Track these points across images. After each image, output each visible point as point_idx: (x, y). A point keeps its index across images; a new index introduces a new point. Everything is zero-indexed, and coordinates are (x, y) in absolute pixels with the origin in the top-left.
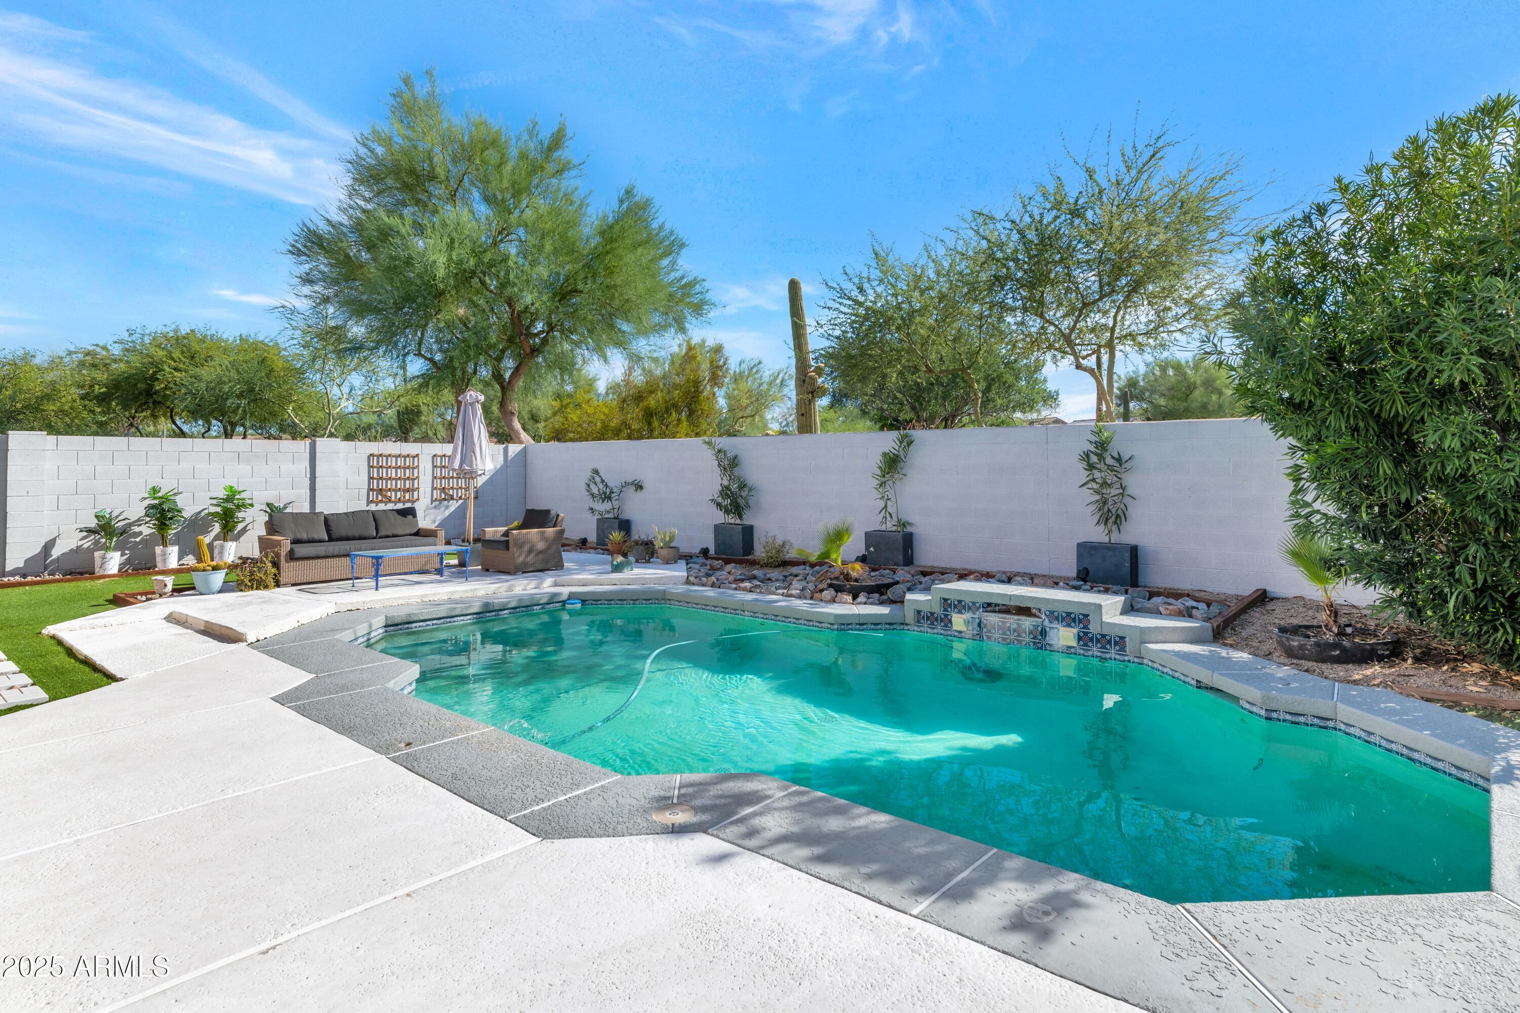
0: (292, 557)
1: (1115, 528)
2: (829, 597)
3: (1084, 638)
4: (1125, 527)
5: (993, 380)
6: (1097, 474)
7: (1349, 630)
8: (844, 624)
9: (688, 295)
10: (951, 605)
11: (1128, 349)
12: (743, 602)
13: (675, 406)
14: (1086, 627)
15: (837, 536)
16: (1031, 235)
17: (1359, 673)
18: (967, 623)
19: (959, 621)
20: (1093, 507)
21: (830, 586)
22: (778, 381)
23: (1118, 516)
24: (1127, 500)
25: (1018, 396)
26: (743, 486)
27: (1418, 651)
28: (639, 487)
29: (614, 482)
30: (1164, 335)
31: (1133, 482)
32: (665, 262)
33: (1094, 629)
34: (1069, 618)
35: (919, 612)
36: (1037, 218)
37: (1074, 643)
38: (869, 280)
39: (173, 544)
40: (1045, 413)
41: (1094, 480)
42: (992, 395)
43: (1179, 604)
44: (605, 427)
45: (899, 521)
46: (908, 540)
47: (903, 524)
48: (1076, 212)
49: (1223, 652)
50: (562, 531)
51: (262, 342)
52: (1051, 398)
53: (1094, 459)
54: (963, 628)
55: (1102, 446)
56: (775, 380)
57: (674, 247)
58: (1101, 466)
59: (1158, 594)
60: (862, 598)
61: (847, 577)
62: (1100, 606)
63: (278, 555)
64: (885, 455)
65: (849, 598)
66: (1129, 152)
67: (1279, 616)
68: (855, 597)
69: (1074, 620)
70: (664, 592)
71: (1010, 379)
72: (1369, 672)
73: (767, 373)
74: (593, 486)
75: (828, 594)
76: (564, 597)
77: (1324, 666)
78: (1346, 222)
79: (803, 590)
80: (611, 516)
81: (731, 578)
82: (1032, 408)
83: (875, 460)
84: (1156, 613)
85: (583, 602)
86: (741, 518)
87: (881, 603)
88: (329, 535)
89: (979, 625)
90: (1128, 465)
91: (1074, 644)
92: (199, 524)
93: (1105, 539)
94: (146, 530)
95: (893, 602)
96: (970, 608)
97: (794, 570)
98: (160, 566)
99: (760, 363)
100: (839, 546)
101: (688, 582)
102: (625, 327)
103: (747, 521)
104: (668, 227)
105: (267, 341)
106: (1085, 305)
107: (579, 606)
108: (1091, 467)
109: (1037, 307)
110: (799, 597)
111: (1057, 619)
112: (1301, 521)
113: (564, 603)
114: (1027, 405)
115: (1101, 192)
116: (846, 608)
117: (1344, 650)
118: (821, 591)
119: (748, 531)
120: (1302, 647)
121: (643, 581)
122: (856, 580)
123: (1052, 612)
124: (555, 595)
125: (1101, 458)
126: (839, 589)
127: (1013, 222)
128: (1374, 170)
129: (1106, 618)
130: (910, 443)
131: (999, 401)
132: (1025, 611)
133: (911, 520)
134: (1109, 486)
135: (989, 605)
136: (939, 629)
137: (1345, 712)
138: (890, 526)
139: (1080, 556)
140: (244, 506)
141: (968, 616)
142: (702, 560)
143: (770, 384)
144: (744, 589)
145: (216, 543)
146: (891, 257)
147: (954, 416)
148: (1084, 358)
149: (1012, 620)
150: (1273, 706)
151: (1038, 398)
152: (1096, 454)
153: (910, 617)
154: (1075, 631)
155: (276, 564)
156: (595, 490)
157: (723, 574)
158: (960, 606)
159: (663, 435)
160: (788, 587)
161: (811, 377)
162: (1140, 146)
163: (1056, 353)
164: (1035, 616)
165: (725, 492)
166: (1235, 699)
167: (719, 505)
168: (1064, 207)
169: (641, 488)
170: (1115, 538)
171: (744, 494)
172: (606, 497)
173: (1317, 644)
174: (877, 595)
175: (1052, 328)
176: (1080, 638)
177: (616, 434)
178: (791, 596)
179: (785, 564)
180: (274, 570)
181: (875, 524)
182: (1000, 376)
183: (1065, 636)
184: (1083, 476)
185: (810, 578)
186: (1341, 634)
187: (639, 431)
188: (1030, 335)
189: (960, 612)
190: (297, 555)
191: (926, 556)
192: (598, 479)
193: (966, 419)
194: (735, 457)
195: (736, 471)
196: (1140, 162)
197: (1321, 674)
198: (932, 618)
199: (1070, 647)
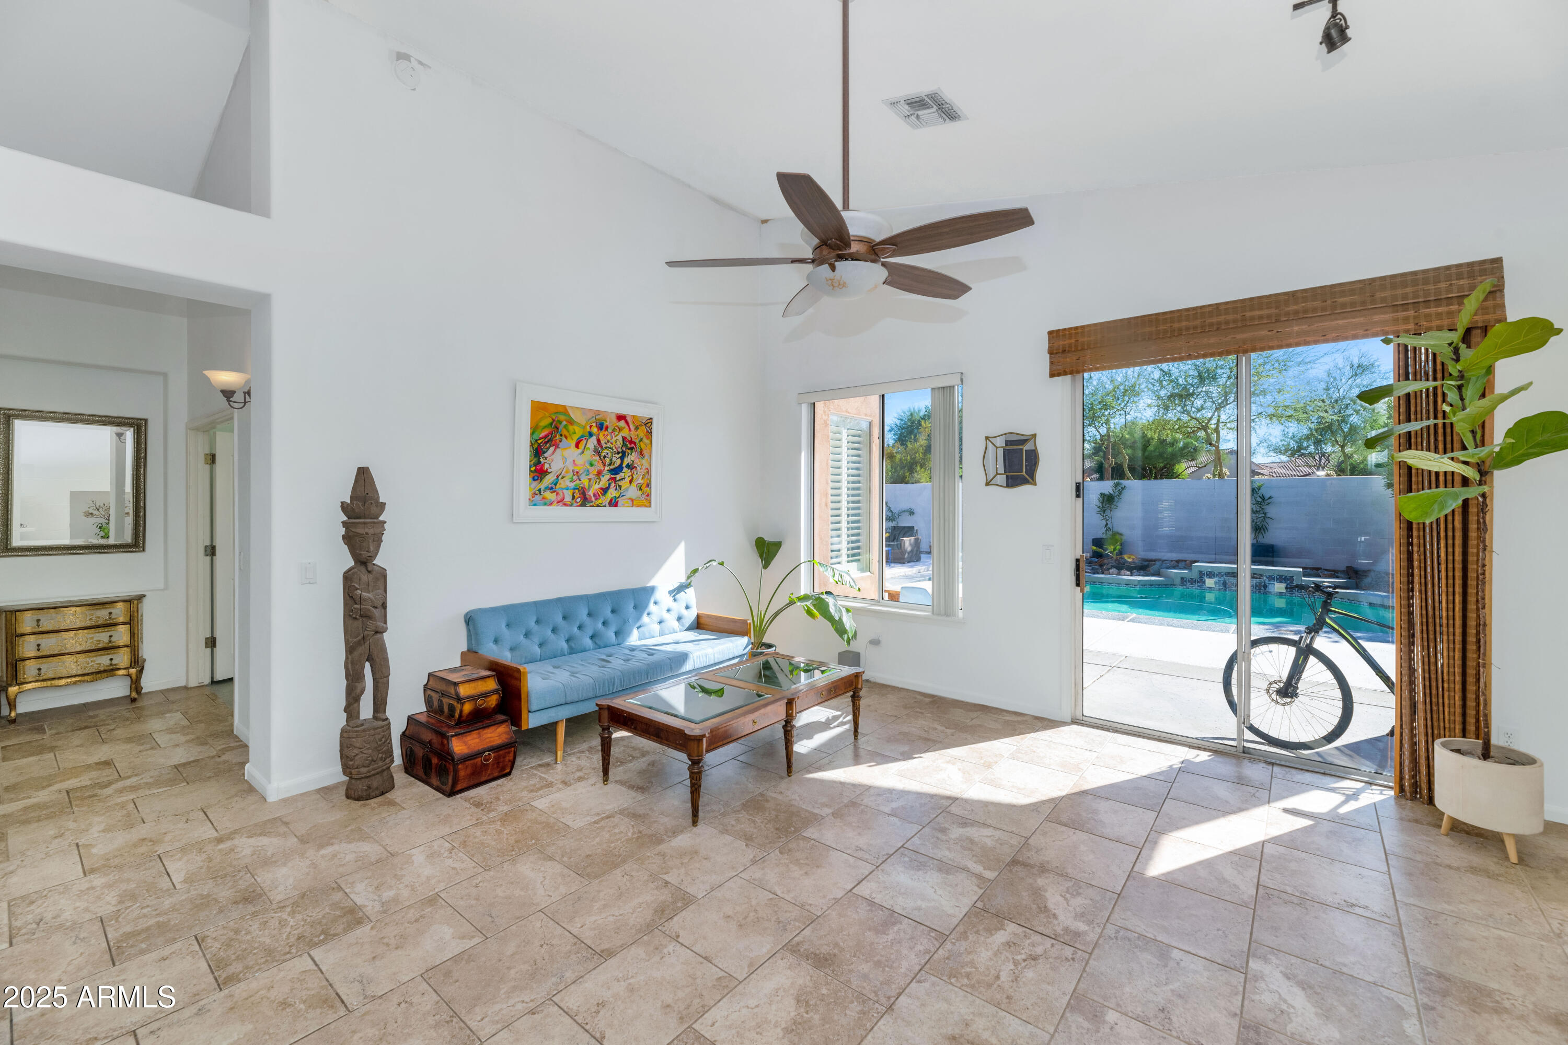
1: (1259, 535)
3: (1290, 588)
4: (1266, 534)
10: (1204, 574)
14: (1291, 582)
18: (1215, 583)
19: (1209, 582)
23: (1262, 529)
24: (1268, 520)
33: (1296, 583)
34: (1280, 578)
35: (1181, 578)
54: (1213, 586)
60: (1135, 573)
65: (1128, 573)
68: (1131, 573)
69: (1284, 579)
87: (1148, 575)
89: (1224, 584)
91: (1284, 591)
96: (1217, 575)
111: (1274, 579)
118: (1108, 569)
122: (1131, 564)
123: (1270, 576)
126: (1118, 568)
130: (1123, 487)
134: (1258, 512)
135: (1229, 573)
136: (1197, 586)
141: (1216, 579)
153: (1175, 580)
154: (1285, 584)
158: (1211, 575)
174: (1143, 571)
176: (1288, 588)
183: (1280, 587)
189: (1210, 578)
198: (1192, 581)
199: (1281, 593)
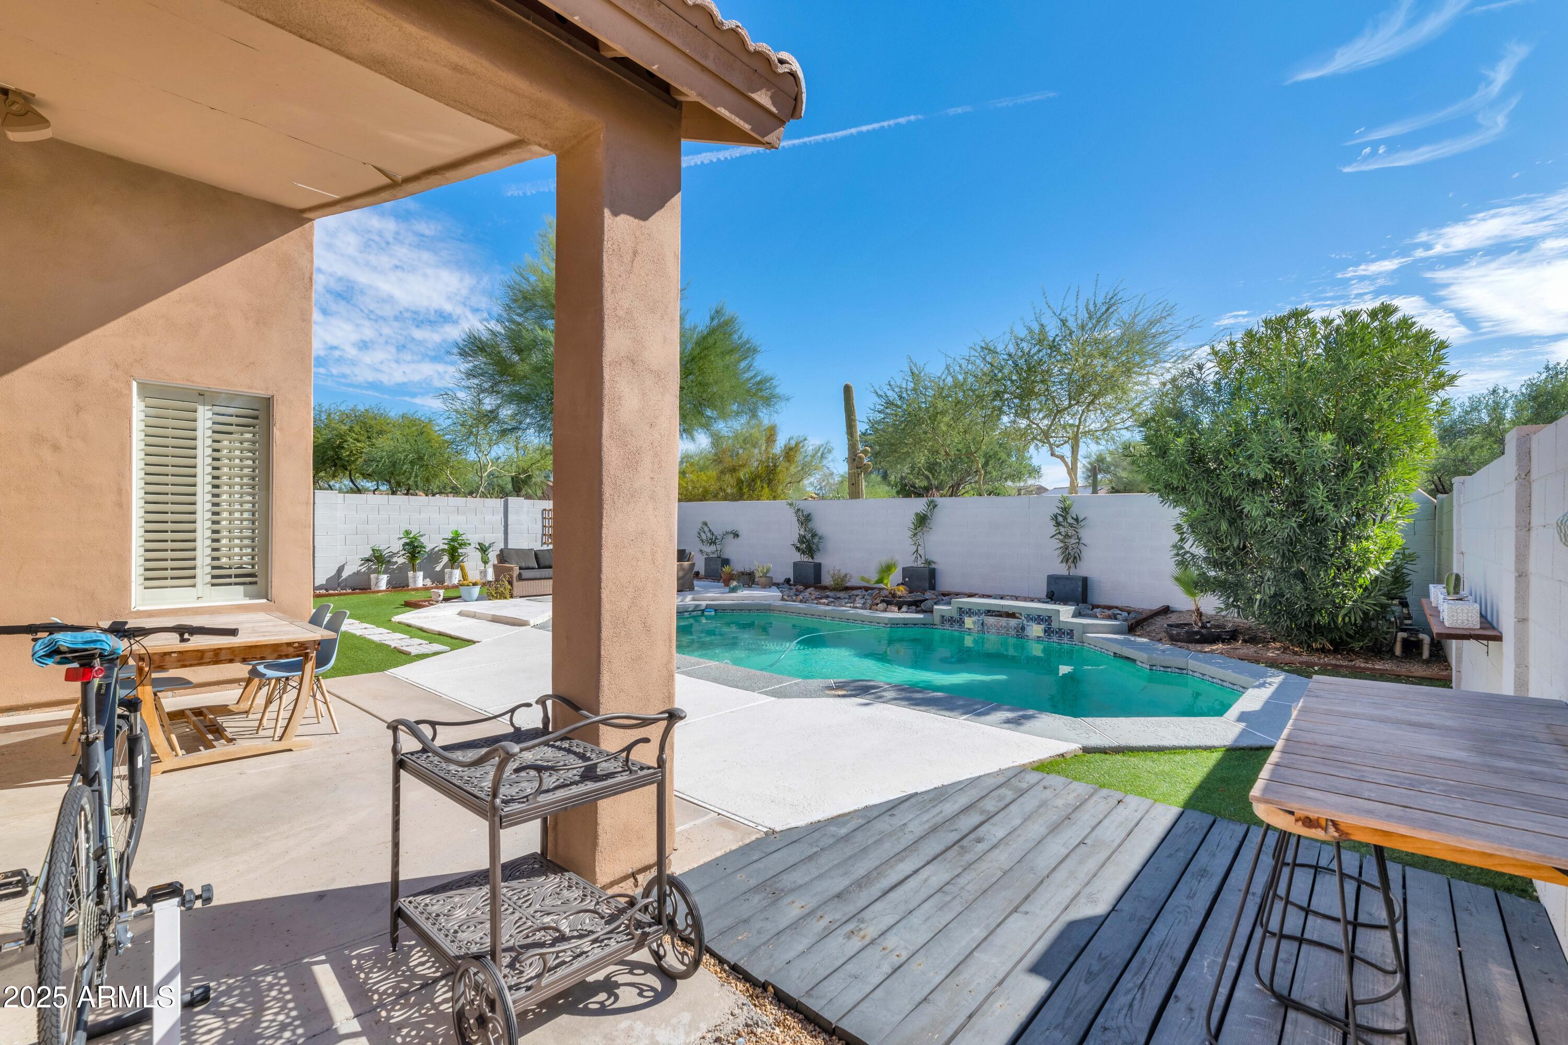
0: (520, 578)
1: (1073, 565)
2: (882, 608)
3: (1048, 631)
4: (1079, 564)
5: (990, 457)
6: (1062, 529)
7: (1209, 625)
8: (894, 624)
9: (761, 390)
10: (964, 612)
11: (1089, 441)
12: (825, 611)
13: (760, 477)
14: (1049, 624)
15: (887, 569)
16: (1021, 362)
17: (1208, 648)
18: (974, 623)
19: (969, 622)
20: (1059, 551)
21: (882, 601)
22: (819, 454)
23: (1075, 558)
24: (1081, 547)
25: (1009, 469)
26: (814, 535)
27: (1247, 637)
28: (736, 535)
29: (718, 532)
30: (1114, 432)
31: (1085, 534)
32: (743, 364)
33: (1054, 625)
34: (1038, 619)
35: (943, 617)
36: (1026, 350)
37: (1042, 635)
38: (907, 390)
39: (420, 570)
40: (1030, 482)
41: (1060, 533)
42: (989, 469)
43: (1110, 612)
44: (706, 491)
45: (926, 560)
46: (932, 573)
47: (929, 562)
48: (1054, 347)
49: (1133, 639)
50: (693, 565)
51: (419, 419)
52: (1035, 472)
53: (1060, 519)
54: (971, 626)
55: (1065, 510)
56: (816, 453)
57: (748, 351)
58: (1065, 524)
59: (1098, 607)
60: (904, 608)
61: (894, 596)
62: (1059, 611)
63: (511, 577)
64: (917, 514)
65: (896, 609)
66: (1091, 308)
67: (1173, 619)
68: (899, 609)
69: (1042, 620)
70: (770, 605)
71: (1003, 456)
72: (1214, 648)
73: (811, 448)
74: (703, 534)
75: (881, 606)
76: (703, 608)
77: (1190, 646)
78: (1217, 373)
79: (864, 604)
80: (715, 555)
81: (813, 597)
82: (1020, 479)
83: (910, 519)
84: (1096, 617)
85: (716, 610)
86: (813, 558)
87: (917, 612)
88: (538, 564)
89: (982, 624)
90: (1082, 523)
92: (434, 556)
93: (1066, 573)
94: (401, 560)
95: (924, 612)
96: (976, 614)
97: (855, 592)
98: (411, 586)
99: (805, 440)
100: (889, 575)
101: (783, 599)
102: (709, 413)
103: (817, 560)
104: (745, 337)
105: (423, 418)
106: (1058, 412)
107: (713, 613)
108: (1058, 524)
109: (1025, 412)
110: (862, 609)
111: (1032, 619)
112: (1179, 558)
113: (703, 611)
114: (1016, 476)
115: (1070, 334)
116: (894, 614)
117: (1202, 635)
118: (877, 604)
119: (818, 567)
120: (1178, 634)
121: (753, 598)
122: (900, 597)
123: (1029, 615)
124: (697, 606)
125: (1065, 518)
126: (889, 603)
127: (1010, 355)
128: (1232, 344)
129: (1062, 619)
130: (935, 506)
131: (994, 474)
132: (1012, 615)
133: (934, 559)
134: (1070, 537)
135: (989, 611)
136: (956, 627)
137: (1192, 664)
138: (920, 563)
139: (1049, 584)
140: (465, 544)
141: (975, 618)
142: (786, 586)
143: (813, 456)
144: (824, 604)
145: (446, 570)
146: (922, 374)
147: (959, 485)
148: (1058, 446)
149: (1003, 621)
150: (1154, 663)
151: (1024, 471)
152: (1061, 515)
153: (937, 619)
154: (1043, 626)
155: (510, 583)
156: (704, 537)
157: (806, 594)
158: (970, 613)
159: (751, 498)
160: (854, 602)
161: (860, 457)
162: (1099, 302)
163: (1038, 443)
164: (1018, 618)
165: (802, 539)
166: (1134, 661)
167: (798, 549)
168: (1045, 342)
169: (738, 536)
170: (1073, 572)
171: (816, 541)
172: (712, 542)
173: (1187, 632)
174: (914, 607)
175: (1034, 426)
176: (1045, 631)
177: (715, 497)
178: (856, 608)
179: (847, 589)
180: (509, 587)
181: (909, 562)
182: (996, 454)
183: (1036, 630)
184: (1053, 530)
185: (866, 597)
186: (1203, 627)
187: (733, 494)
188: (1019, 429)
189: (970, 616)
190: (524, 577)
191: (945, 583)
192: (706, 529)
193: (968, 487)
194: (809, 515)
195: (810, 525)
196: (1099, 314)
197: (1188, 649)
198: (951, 620)
199: (1039, 637)
